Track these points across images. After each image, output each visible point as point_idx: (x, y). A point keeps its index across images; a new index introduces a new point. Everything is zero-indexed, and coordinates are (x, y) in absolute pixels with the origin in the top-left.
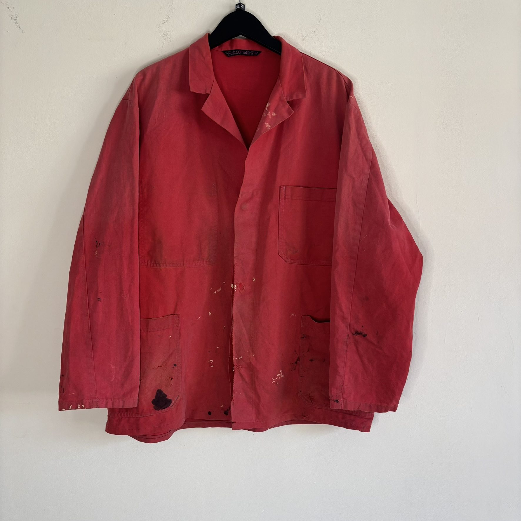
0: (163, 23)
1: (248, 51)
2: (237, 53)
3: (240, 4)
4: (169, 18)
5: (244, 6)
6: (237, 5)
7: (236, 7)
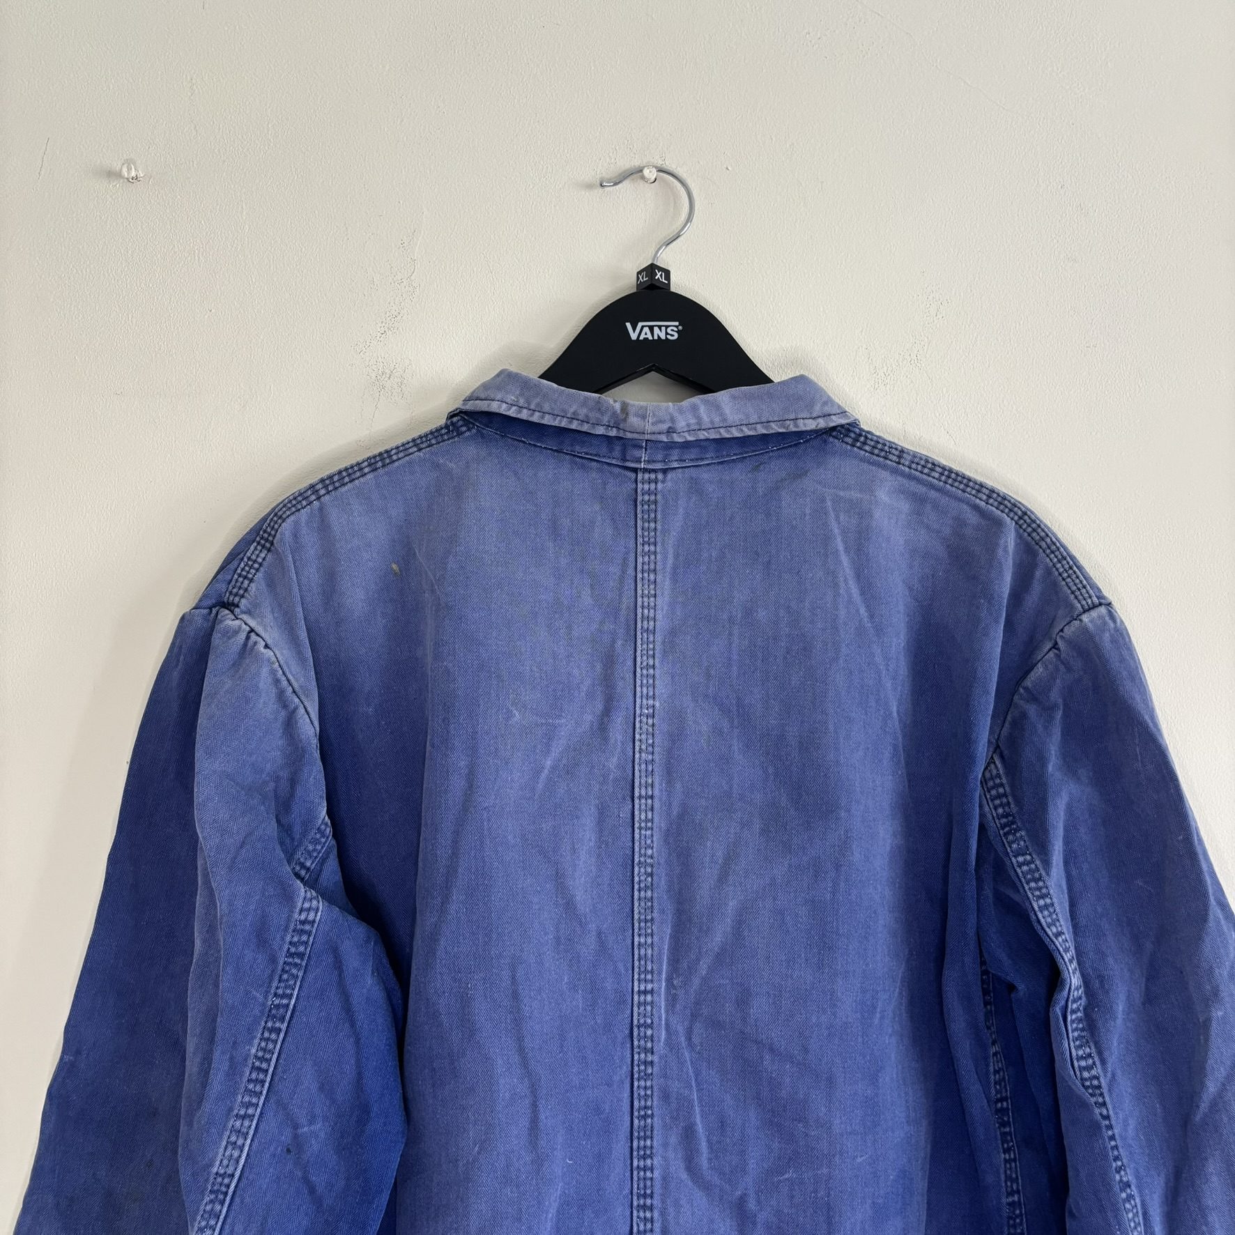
0: (379, 334)
3: (651, 269)
4: (399, 317)
5: (667, 273)
6: (639, 273)
7: (638, 278)
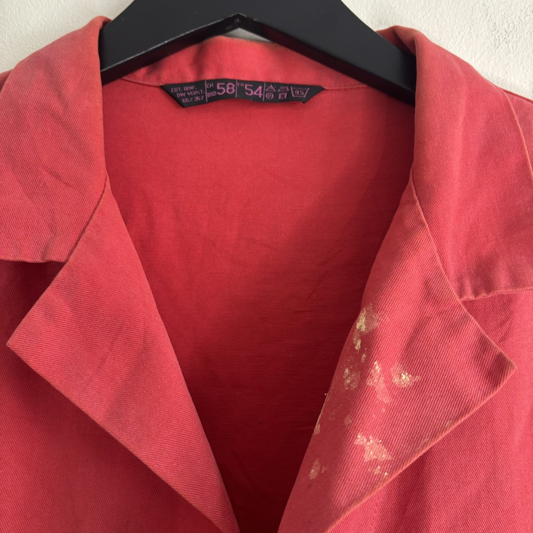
1: (268, 84)
2: (221, 91)
